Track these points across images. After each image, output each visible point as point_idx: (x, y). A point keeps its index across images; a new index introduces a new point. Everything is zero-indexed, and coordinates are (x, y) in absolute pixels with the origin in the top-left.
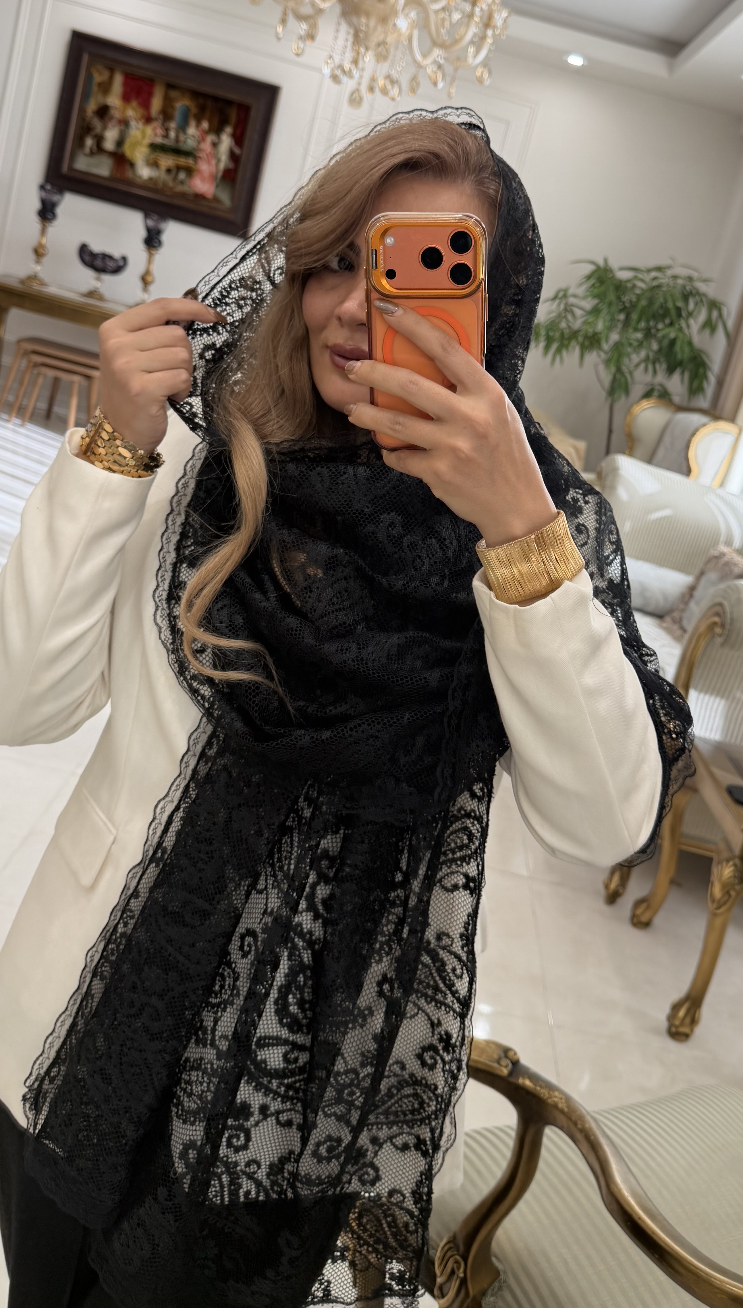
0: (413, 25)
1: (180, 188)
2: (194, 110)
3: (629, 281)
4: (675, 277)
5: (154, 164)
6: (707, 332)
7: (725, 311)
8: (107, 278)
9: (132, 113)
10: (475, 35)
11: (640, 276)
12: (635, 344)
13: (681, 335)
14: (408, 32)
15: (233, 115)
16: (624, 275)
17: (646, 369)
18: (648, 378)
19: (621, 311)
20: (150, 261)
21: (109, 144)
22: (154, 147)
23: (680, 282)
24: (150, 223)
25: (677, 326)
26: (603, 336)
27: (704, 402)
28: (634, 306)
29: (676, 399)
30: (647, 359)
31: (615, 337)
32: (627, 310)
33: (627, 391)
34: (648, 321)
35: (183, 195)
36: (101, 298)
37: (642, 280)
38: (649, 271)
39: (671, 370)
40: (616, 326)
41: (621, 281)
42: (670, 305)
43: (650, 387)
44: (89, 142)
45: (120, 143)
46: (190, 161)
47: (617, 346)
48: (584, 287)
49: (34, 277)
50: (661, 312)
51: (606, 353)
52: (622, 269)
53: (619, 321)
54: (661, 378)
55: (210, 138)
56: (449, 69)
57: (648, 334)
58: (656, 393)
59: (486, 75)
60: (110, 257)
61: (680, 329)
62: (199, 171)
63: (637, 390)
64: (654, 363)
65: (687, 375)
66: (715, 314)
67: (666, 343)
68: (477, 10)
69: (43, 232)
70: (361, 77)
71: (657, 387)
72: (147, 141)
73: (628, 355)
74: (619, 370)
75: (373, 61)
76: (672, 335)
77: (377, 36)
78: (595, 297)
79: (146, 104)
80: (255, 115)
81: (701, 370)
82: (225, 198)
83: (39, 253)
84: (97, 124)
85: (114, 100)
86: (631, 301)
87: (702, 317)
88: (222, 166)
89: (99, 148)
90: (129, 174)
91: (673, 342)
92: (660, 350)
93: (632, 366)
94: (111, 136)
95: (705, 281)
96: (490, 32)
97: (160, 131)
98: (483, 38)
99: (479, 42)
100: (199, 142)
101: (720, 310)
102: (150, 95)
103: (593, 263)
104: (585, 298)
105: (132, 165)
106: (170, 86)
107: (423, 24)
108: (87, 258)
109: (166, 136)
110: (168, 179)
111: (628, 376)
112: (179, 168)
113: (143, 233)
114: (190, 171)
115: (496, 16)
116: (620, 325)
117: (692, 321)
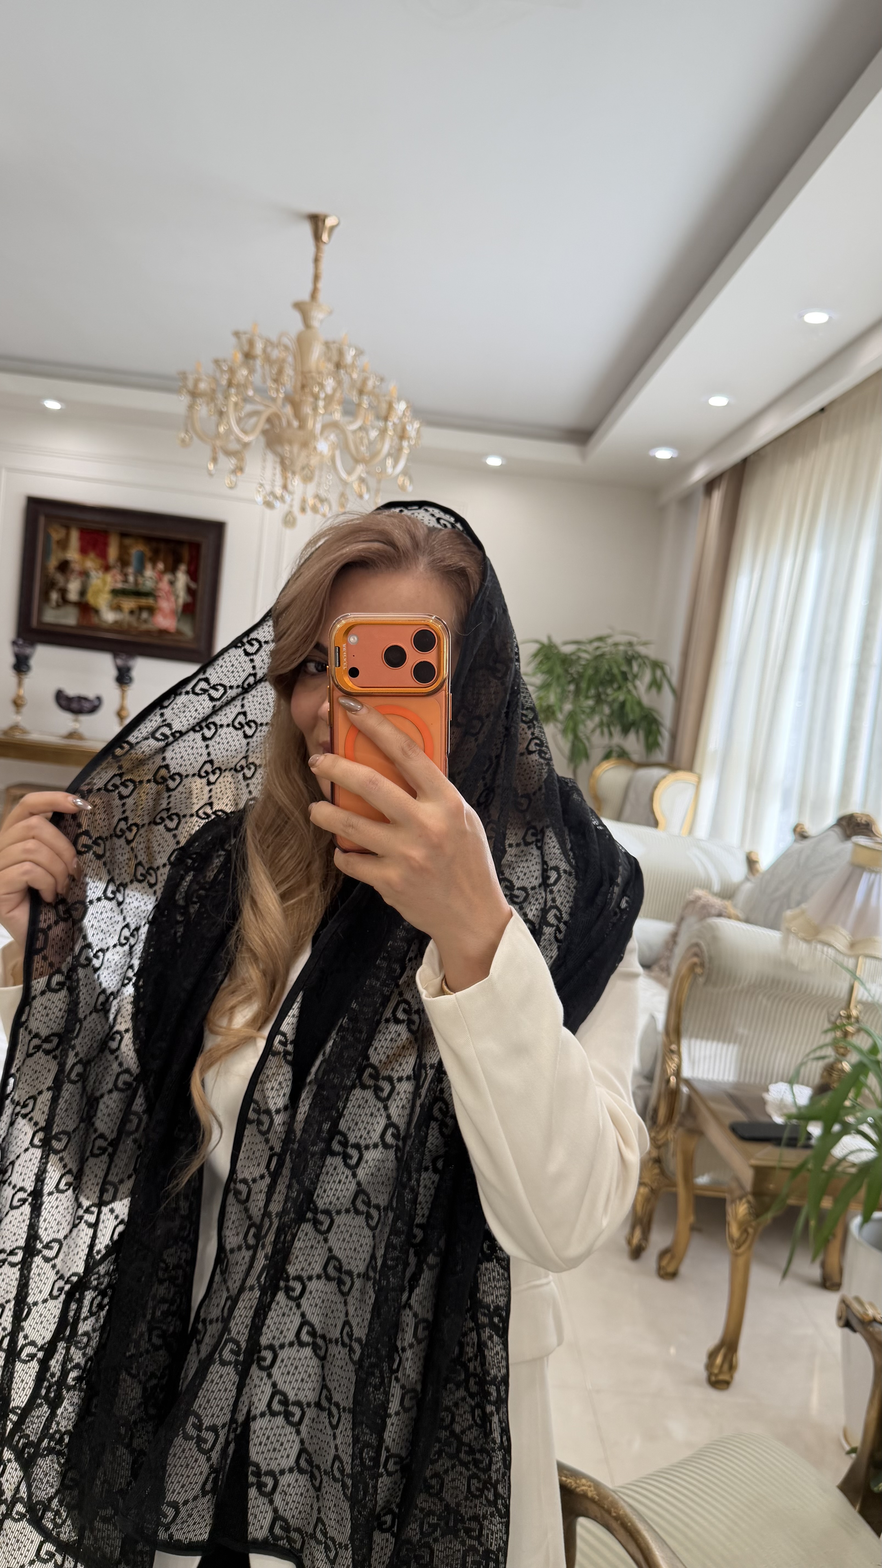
0: (333, 447)
1: (144, 627)
2: (149, 554)
3: (573, 654)
4: (616, 645)
5: (118, 608)
6: (654, 690)
7: (668, 670)
8: (85, 719)
9: (90, 564)
10: (391, 447)
11: (583, 648)
12: (588, 710)
13: (629, 697)
14: (330, 454)
15: (186, 553)
16: (567, 649)
17: (602, 733)
18: (606, 741)
19: (570, 682)
20: (123, 697)
21: (73, 596)
22: (115, 592)
23: (621, 648)
24: (120, 662)
25: (625, 689)
26: (556, 708)
27: (661, 756)
28: (581, 675)
29: (636, 757)
30: (601, 724)
31: (568, 707)
32: (576, 681)
33: (587, 756)
34: (597, 688)
35: (148, 633)
36: (80, 737)
37: (585, 651)
38: (591, 642)
39: (625, 730)
40: (567, 697)
41: (566, 655)
42: (615, 671)
43: (608, 750)
44: (54, 596)
45: (83, 593)
46: (150, 601)
47: (572, 715)
48: (533, 665)
49: (15, 727)
50: (608, 678)
51: (561, 723)
52: (566, 643)
53: (569, 692)
54: (617, 739)
55: (167, 577)
56: (372, 482)
57: (599, 700)
58: (614, 754)
59: (407, 483)
60: (86, 699)
61: (629, 692)
62: (160, 609)
63: (597, 753)
64: (609, 726)
65: (642, 734)
66: (659, 673)
67: (616, 706)
68: (390, 424)
69: (20, 684)
70: (292, 500)
71: (616, 749)
72: (108, 588)
73: (583, 722)
74: (576, 737)
75: (301, 485)
76: (621, 698)
77: (301, 461)
78: (543, 673)
79: (103, 554)
80: (206, 552)
81: (654, 727)
82: (187, 630)
83: (18, 704)
84: (60, 578)
85: (73, 554)
86: (578, 673)
87: (647, 677)
88: (181, 601)
89: (64, 601)
90: (95, 620)
91: (623, 705)
92: (612, 713)
93: (588, 732)
94: (73, 588)
95: (645, 644)
96: (405, 444)
97: (119, 577)
98: (400, 449)
99: (396, 454)
100: (157, 583)
101: (662, 669)
102: (106, 545)
103: (537, 641)
104: (534, 674)
105: (97, 611)
106: (123, 535)
107: (343, 445)
108: (64, 703)
109: (126, 581)
110: (133, 620)
111: (585, 741)
112: (141, 609)
113: (113, 673)
114: (151, 610)
115: (408, 427)
116: (571, 696)
117: (638, 683)
